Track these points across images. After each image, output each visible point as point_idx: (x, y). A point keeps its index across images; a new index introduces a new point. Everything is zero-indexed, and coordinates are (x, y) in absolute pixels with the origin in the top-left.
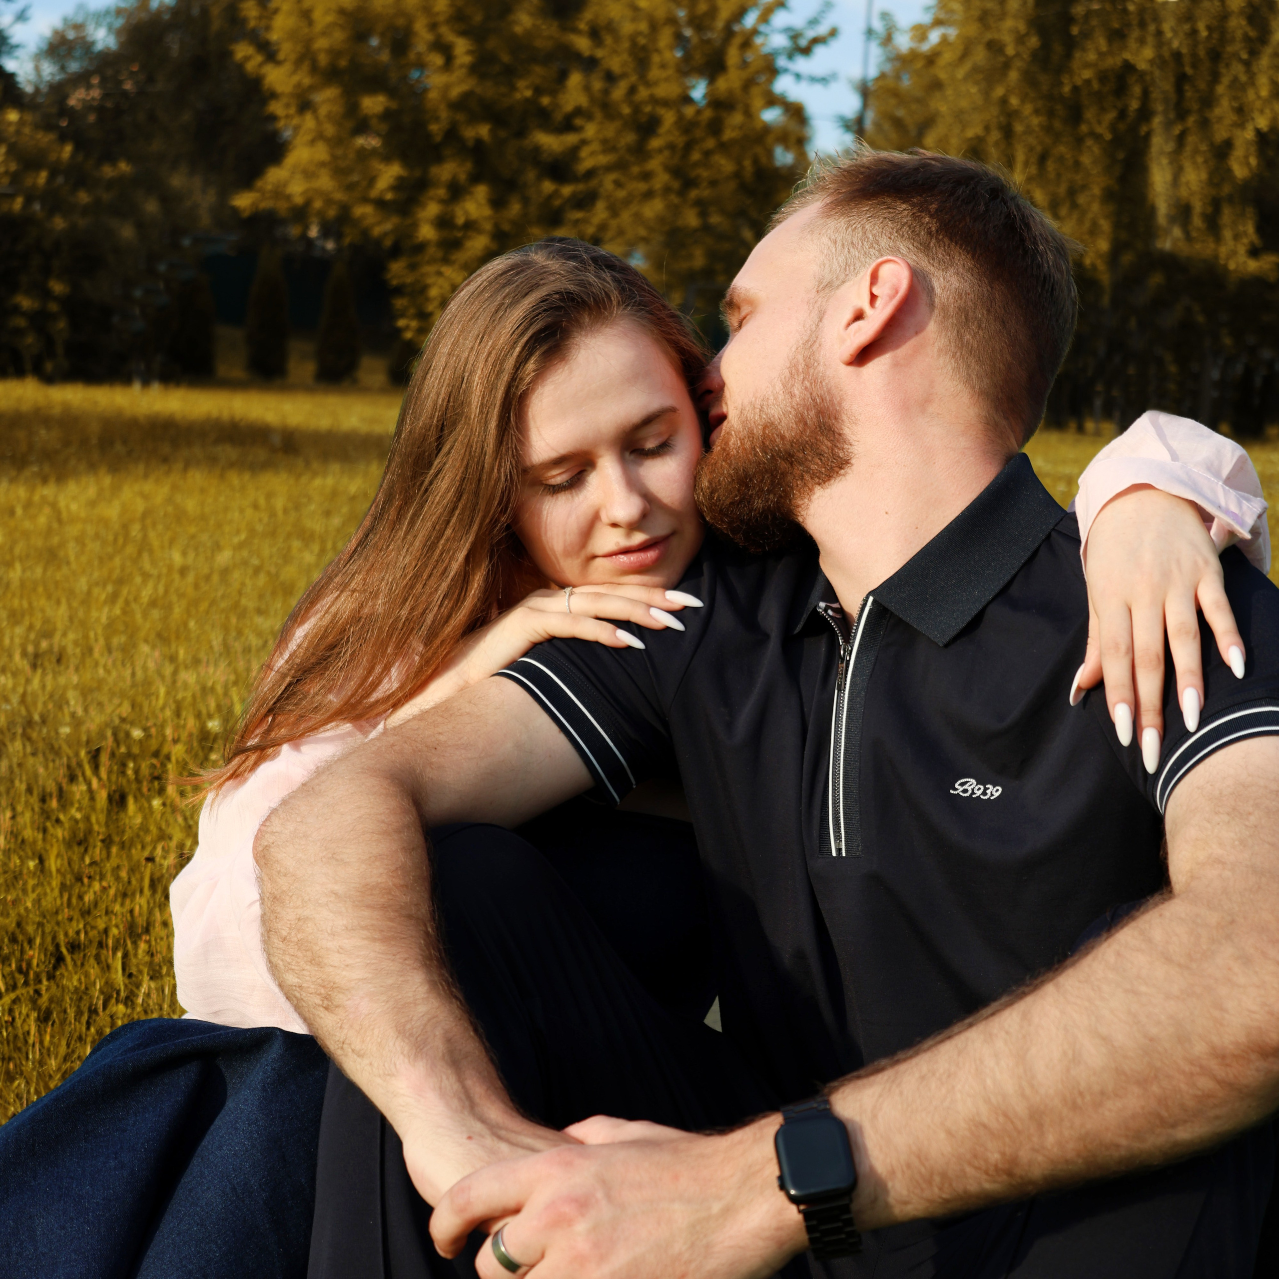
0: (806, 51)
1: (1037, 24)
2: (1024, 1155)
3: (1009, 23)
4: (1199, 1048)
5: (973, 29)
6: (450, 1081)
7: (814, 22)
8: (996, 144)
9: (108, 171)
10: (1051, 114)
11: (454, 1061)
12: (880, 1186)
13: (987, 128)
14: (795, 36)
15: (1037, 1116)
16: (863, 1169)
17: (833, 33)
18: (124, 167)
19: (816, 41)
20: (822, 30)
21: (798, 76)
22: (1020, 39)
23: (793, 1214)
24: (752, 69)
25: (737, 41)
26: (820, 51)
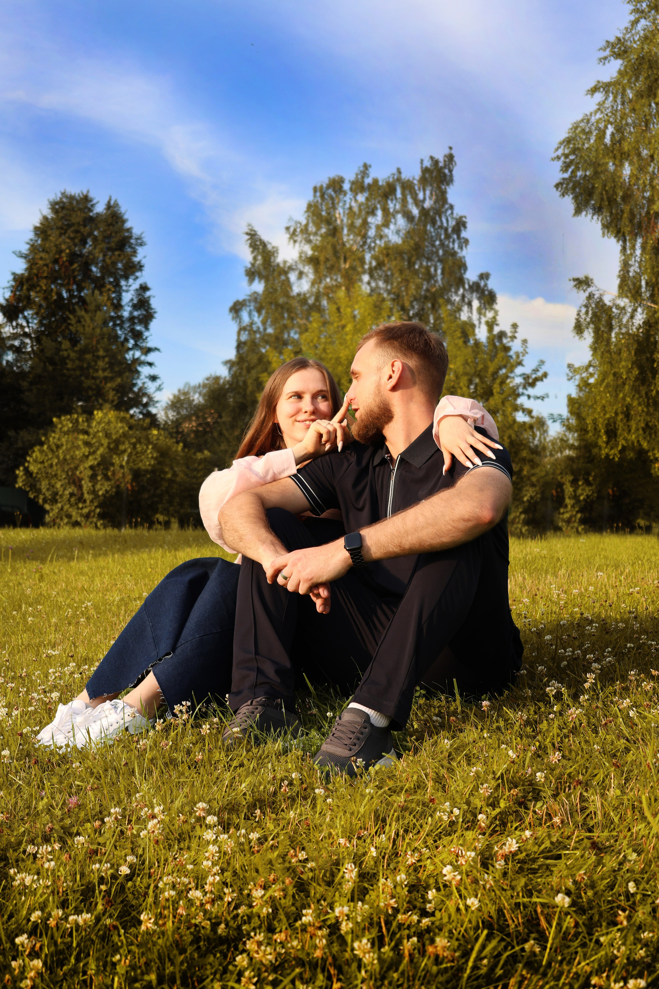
0: (533, 385)
1: (637, 363)
2: (404, 541)
3: (623, 363)
4: (447, 518)
5: (606, 367)
6: (272, 547)
7: (536, 371)
8: (622, 420)
9: (199, 456)
10: (648, 406)
11: (273, 544)
12: (369, 549)
13: (616, 414)
14: (526, 377)
15: (407, 533)
16: (364, 544)
17: (545, 375)
18: (206, 453)
19: (536, 380)
20: (540, 374)
21: (529, 397)
22: (629, 371)
23: (347, 554)
24: (505, 394)
25: (498, 381)
26: (539, 384)
